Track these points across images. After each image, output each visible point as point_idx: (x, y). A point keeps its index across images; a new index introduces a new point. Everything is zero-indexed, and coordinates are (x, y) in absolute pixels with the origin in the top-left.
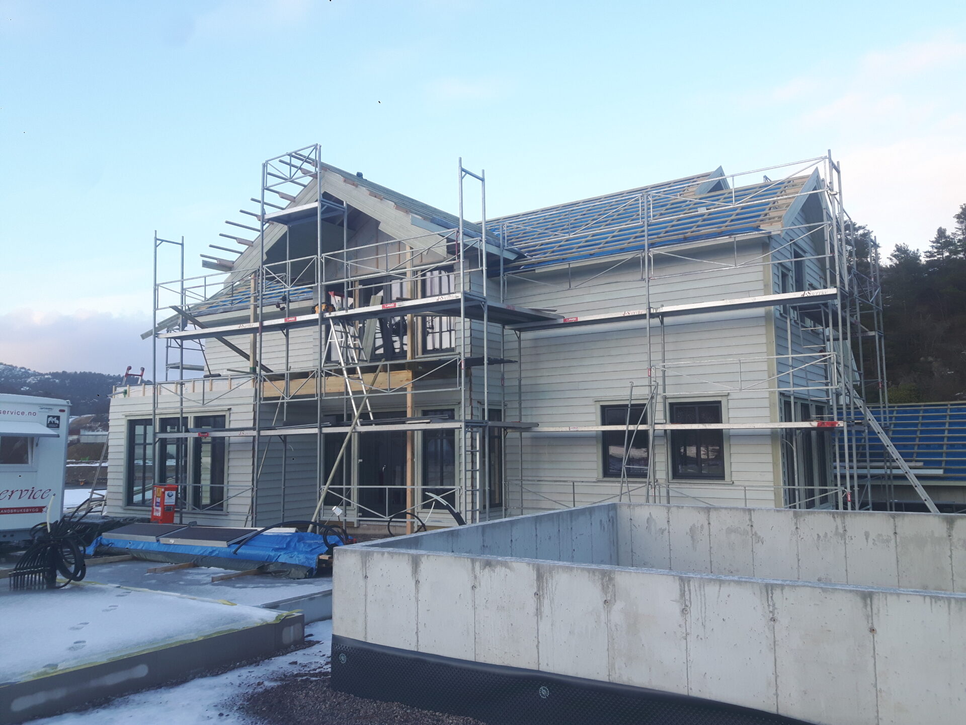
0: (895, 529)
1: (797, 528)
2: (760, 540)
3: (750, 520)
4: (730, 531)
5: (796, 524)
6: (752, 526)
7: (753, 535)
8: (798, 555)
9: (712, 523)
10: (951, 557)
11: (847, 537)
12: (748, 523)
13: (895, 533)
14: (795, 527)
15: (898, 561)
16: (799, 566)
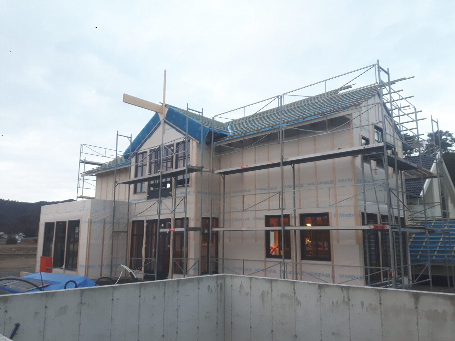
0: (380, 300)
1: (320, 296)
2: (299, 303)
3: (294, 289)
4: (283, 296)
5: (320, 293)
6: (295, 293)
7: (295, 299)
8: (321, 315)
9: (273, 290)
10: (417, 324)
11: (350, 304)
12: (293, 291)
13: (381, 304)
14: (319, 296)
15: (382, 325)
16: (321, 323)
